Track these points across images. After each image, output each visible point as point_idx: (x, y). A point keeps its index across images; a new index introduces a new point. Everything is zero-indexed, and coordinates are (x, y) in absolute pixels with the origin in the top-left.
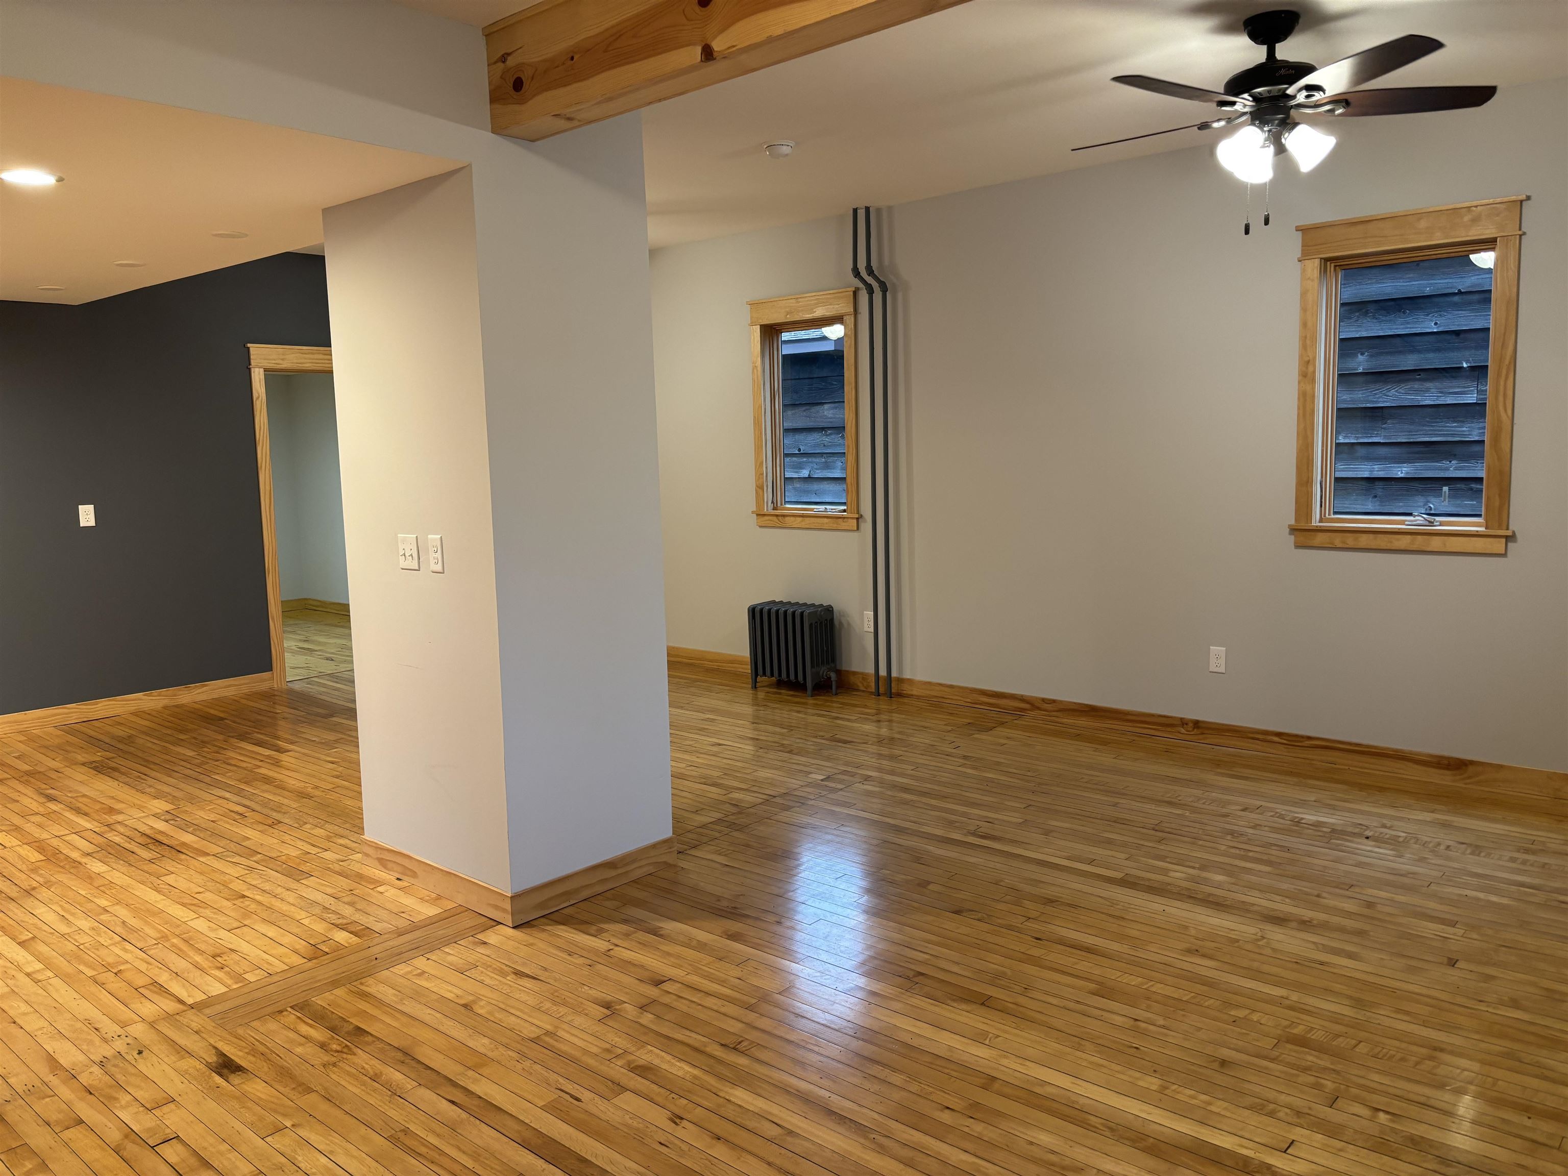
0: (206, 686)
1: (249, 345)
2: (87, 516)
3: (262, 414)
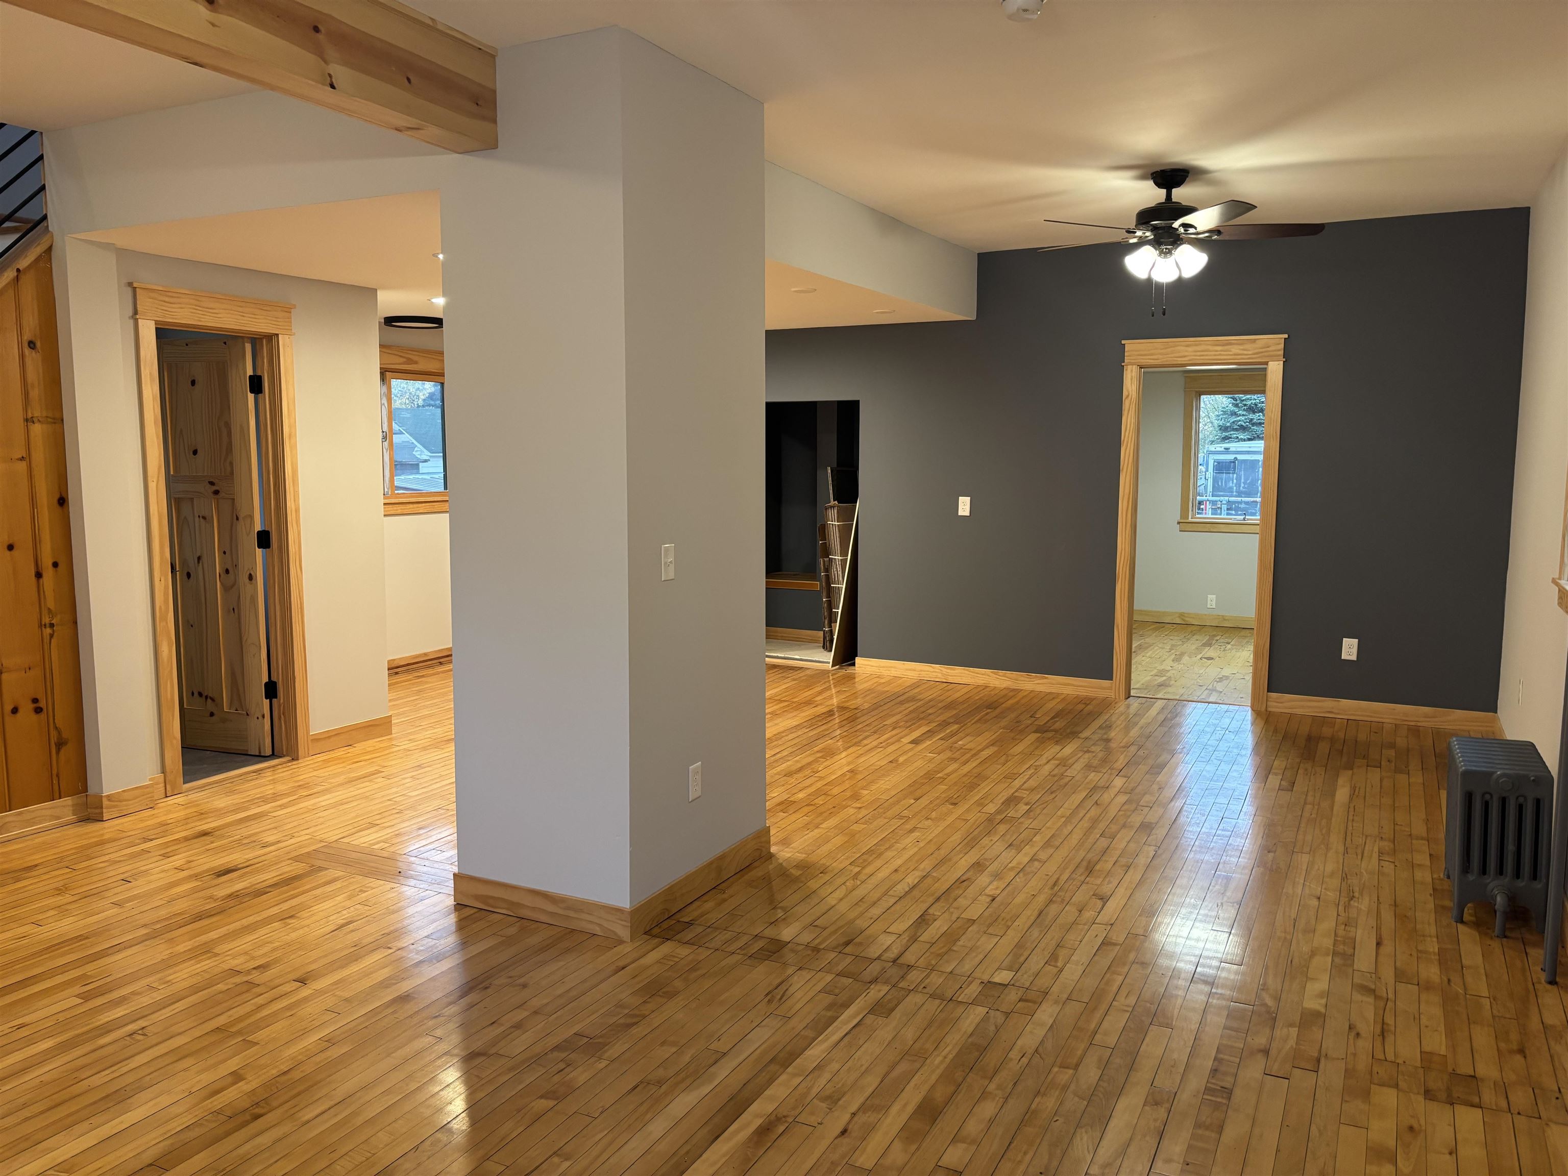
0: (1046, 678)
1: (1123, 342)
2: (964, 506)
3: (1130, 414)
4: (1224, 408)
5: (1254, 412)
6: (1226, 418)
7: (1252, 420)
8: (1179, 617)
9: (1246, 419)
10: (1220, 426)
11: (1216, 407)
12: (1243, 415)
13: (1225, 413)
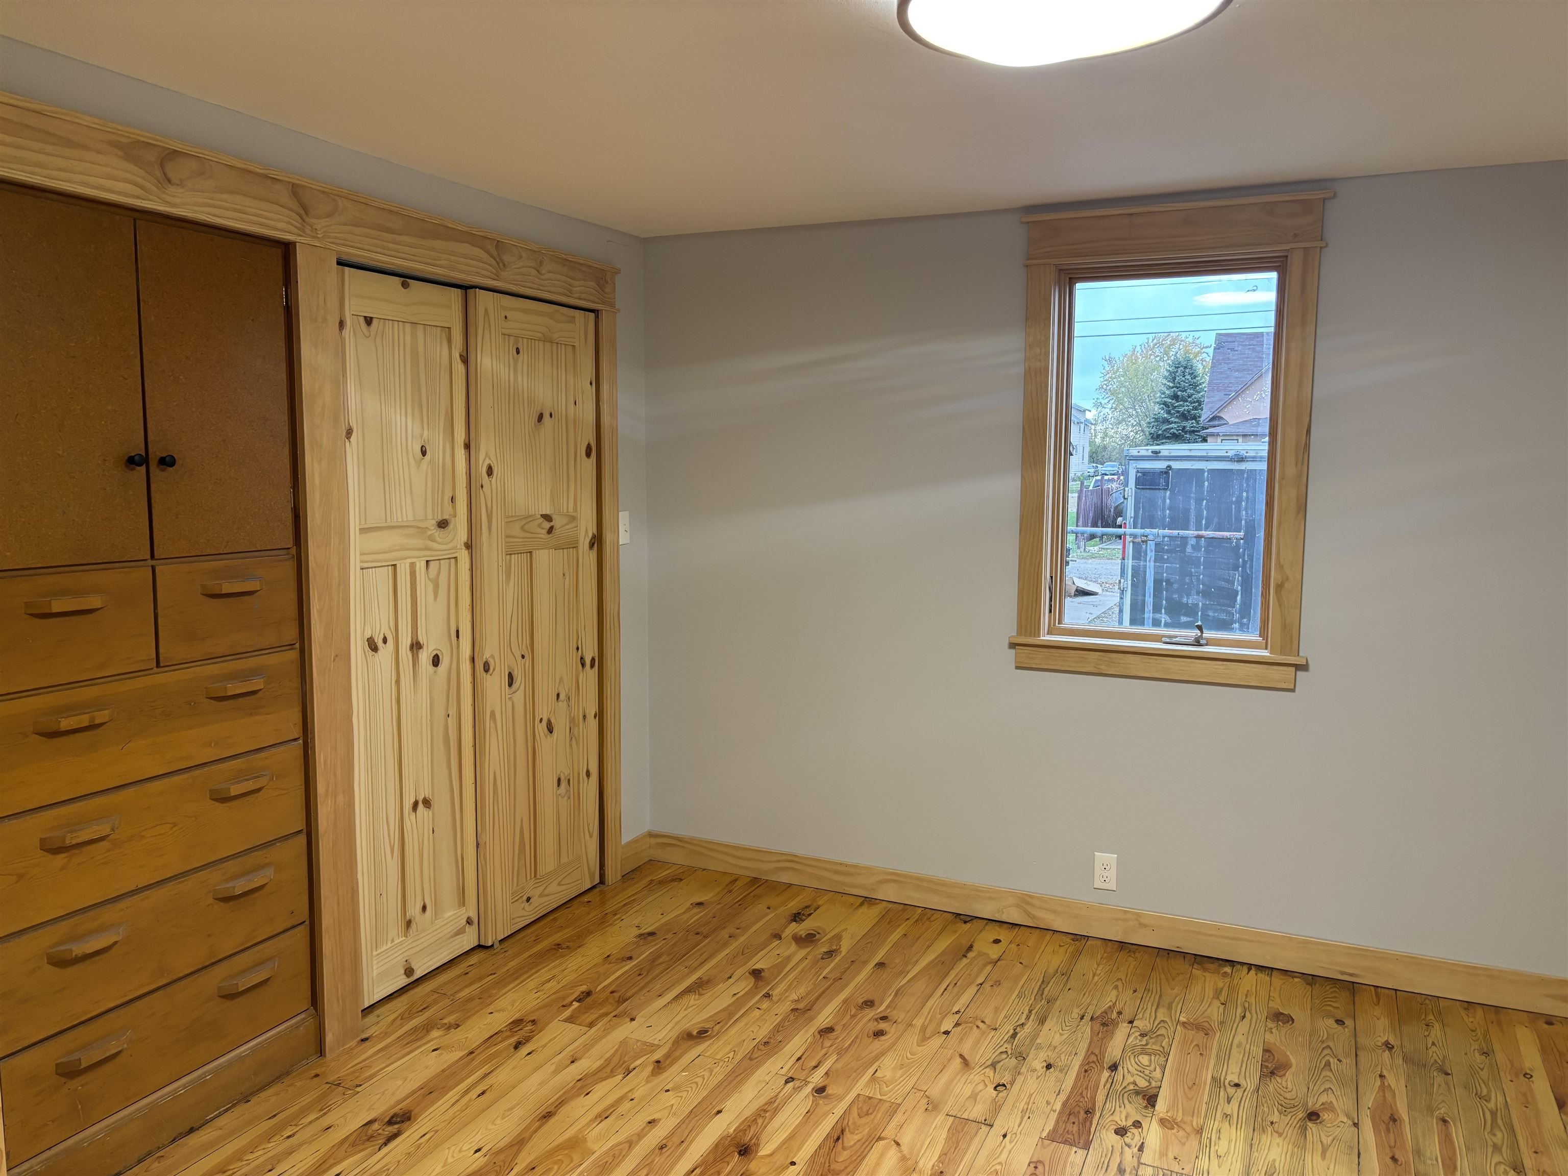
4: (1155, 415)
5: (1187, 420)
6: (1158, 425)
7: (1184, 427)
8: (1018, 906)
9: (1178, 427)
10: (1151, 434)
11: (1148, 413)
12: (1175, 422)
13: (1157, 420)
